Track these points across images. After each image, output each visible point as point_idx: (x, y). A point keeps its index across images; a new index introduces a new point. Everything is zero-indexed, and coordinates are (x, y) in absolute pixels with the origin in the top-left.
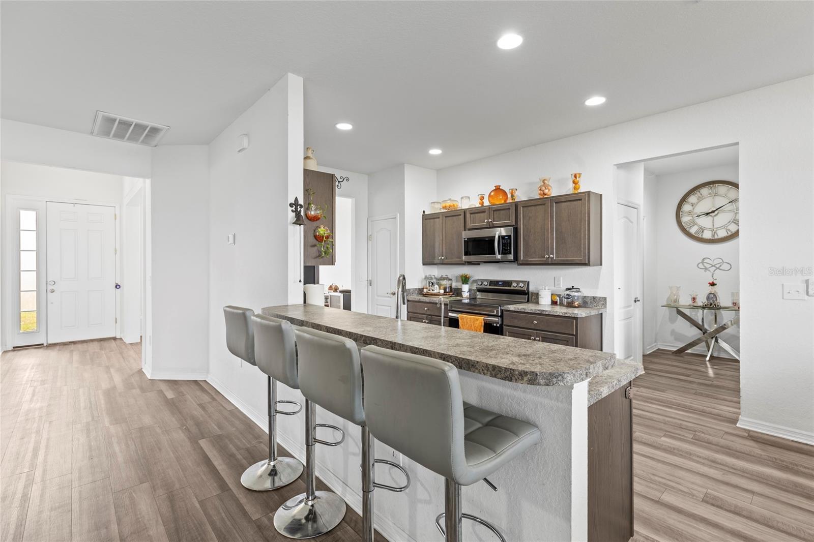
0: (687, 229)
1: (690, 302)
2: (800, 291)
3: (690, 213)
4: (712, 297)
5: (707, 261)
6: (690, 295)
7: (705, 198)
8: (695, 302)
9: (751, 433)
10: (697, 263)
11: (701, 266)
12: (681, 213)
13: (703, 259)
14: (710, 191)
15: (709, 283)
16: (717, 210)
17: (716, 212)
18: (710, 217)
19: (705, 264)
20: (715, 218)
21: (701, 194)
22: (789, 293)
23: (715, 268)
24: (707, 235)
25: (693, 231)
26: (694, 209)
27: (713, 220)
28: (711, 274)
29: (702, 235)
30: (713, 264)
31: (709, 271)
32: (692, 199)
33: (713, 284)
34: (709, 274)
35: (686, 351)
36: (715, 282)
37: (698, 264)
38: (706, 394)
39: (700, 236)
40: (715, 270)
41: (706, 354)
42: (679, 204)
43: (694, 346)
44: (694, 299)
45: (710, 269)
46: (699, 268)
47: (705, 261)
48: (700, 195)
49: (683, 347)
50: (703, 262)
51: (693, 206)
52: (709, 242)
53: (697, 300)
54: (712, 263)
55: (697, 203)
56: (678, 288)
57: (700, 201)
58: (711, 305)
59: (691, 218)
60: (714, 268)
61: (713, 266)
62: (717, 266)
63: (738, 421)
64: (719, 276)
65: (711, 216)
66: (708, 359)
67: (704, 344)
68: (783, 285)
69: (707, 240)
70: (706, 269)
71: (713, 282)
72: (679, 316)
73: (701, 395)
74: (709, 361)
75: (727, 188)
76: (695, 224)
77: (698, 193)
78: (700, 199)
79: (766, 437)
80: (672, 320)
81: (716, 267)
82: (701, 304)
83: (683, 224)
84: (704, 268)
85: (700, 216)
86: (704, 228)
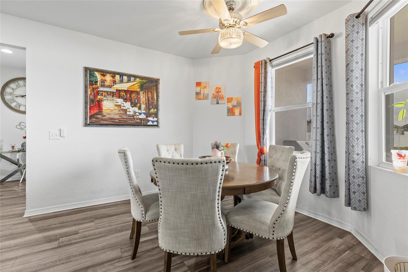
0: (9, 104)
1: (11, 149)
2: (57, 135)
3: (11, 94)
5: (22, 124)
6: (10, 145)
7: (21, 87)
8: (14, 149)
9: (31, 218)
10: (16, 126)
12: (4, 93)
13: (20, 123)
14: (24, 83)
15: (23, 137)
19: (21, 126)
21: (19, 84)
22: (52, 136)
24: (22, 109)
25: (13, 105)
26: (13, 92)
28: (25, 132)
29: (19, 109)
32: (13, 85)
35: (7, 181)
38: (9, 204)
39: (18, 109)
41: (20, 179)
42: (3, 87)
43: (12, 176)
44: (13, 147)
45: (24, 129)
46: (17, 128)
47: (21, 124)
49: (3, 179)
50: (19, 125)
51: (13, 90)
54: (25, 125)
55: (16, 89)
57: (18, 88)
58: (23, 150)
59: (12, 97)
63: (24, 213)
65: (25, 98)
66: (21, 181)
67: (19, 173)
68: (49, 132)
69: (22, 111)
70: (22, 129)
72: (2, 159)
73: (7, 205)
74: (22, 182)
76: (14, 101)
77: (16, 82)
78: (18, 86)
79: (40, 216)
82: (17, 150)
83: (6, 100)
84: (20, 128)
85: (18, 97)
86: (20, 105)
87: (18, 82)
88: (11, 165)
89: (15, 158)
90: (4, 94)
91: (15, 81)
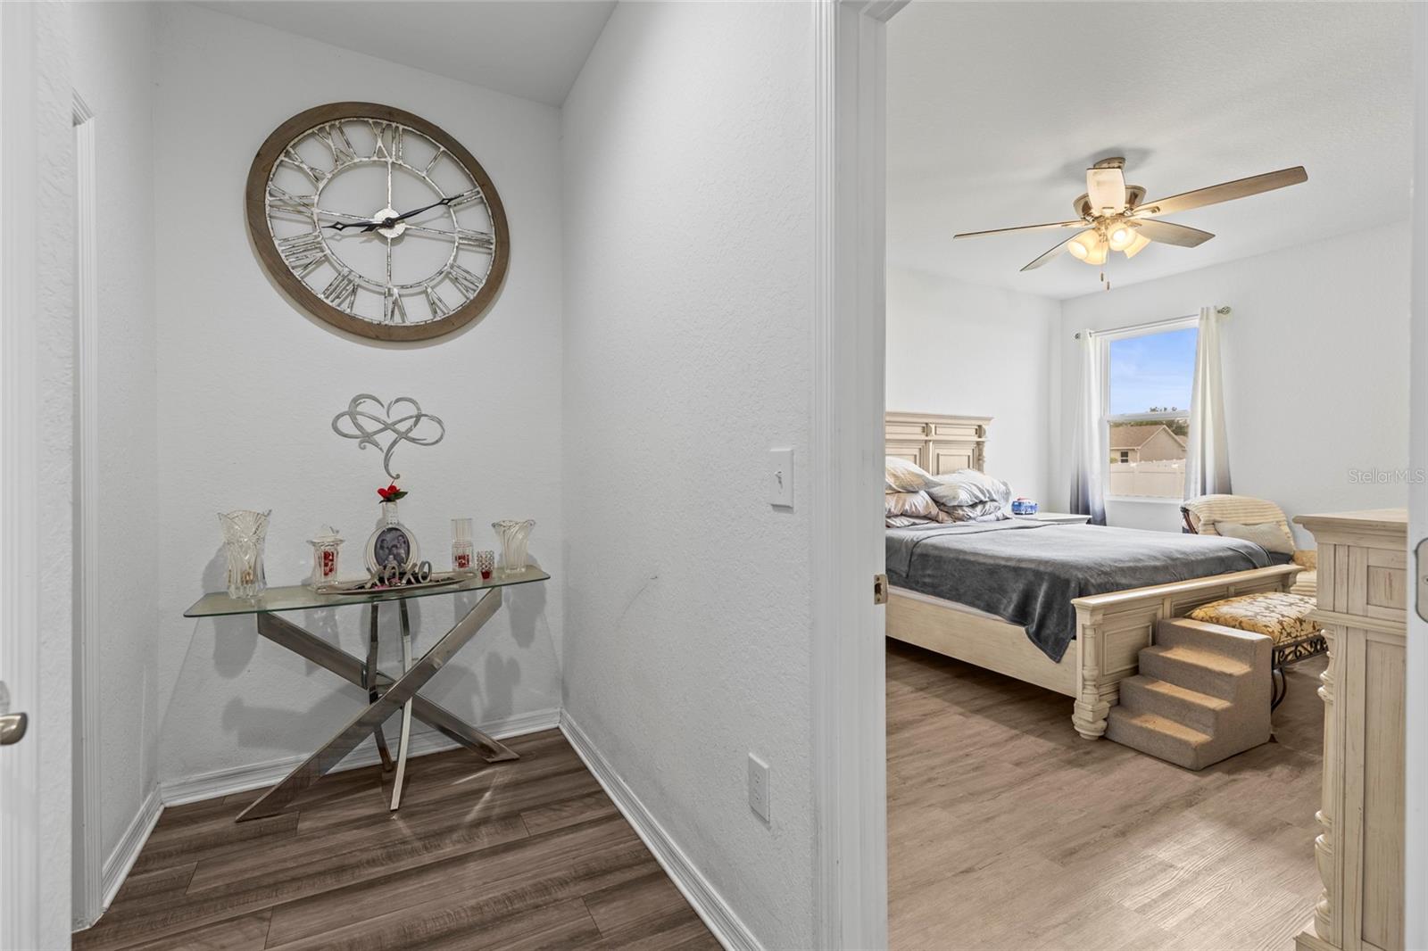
0: (297, 273)
1: (312, 575)
3: (304, 205)
4: (391, 543)
5: (367, 407)
8: (331, 570)
10: (331, 418)
11: (346, 425)
12: (268, 199)
13: (355, 400)
14: (380, 144)
15: (381, 492)
16: (402, 218)
17: (400, 228)
18: (376, 243)
19: (360, 419)
20: (397, 249)
21: (348, 145)
23: (395, 436)
24: (368, 308)
25: (318, 281)
26: (320, 194)
27: (389, 256)
28: (383, 456)
29: (351, 305)
30: (389, 421)
31: (376, 445)
32: (313, 152)
33: (391, 495)
34: (374, 455)
36: (399, 485)
37: (338, 417)
39: (345, 308)
40: (395, 443)
44: (328, 559)
45: (377, 438)
46: (339, 432)
47: (359, 409)
48: (343, 147)
50: (352, 413)
51: (316, 181)
52: (377, 338)
53: (340, 563)
54: (384, 417)
55: (332, 176)
56: (262, 519)
57: (344, 169)
59: (310, 228)
60: (389, 436)
61: (387, 427)
62: (402, 427)
64: (408, 466)
65: (383, 239)
69: (369, 326)
70: (367, 438)
71: (392, 488)
75: (433, 153)
76: (324, 255)
77: (335, 134)
78: (343, 165)
80: (230, 661)
81: (395, 431)
83: (276, 243)
84: (358, 433)
85: (345, 226)
86: (357, 281)
87: (342, 132)
88: (309, 672)
89: (329, 630)
90: (267, 202)
91: (327, 126)
